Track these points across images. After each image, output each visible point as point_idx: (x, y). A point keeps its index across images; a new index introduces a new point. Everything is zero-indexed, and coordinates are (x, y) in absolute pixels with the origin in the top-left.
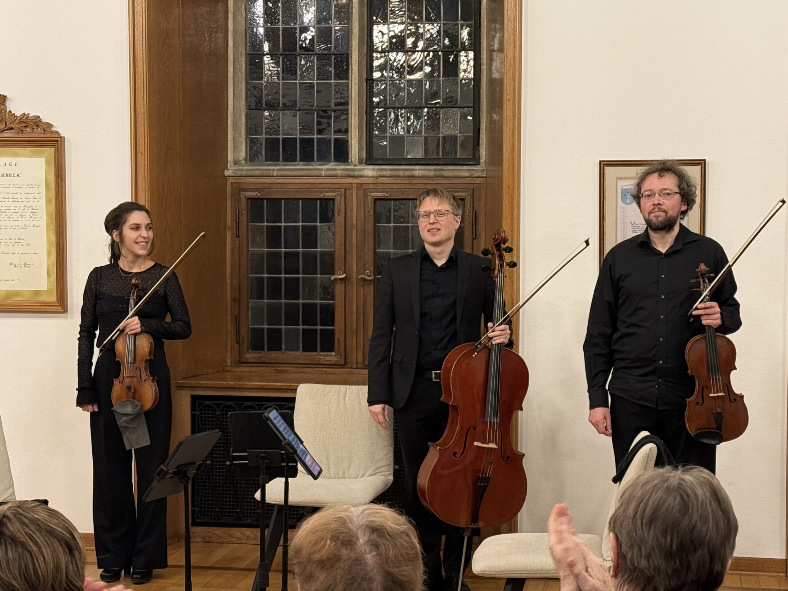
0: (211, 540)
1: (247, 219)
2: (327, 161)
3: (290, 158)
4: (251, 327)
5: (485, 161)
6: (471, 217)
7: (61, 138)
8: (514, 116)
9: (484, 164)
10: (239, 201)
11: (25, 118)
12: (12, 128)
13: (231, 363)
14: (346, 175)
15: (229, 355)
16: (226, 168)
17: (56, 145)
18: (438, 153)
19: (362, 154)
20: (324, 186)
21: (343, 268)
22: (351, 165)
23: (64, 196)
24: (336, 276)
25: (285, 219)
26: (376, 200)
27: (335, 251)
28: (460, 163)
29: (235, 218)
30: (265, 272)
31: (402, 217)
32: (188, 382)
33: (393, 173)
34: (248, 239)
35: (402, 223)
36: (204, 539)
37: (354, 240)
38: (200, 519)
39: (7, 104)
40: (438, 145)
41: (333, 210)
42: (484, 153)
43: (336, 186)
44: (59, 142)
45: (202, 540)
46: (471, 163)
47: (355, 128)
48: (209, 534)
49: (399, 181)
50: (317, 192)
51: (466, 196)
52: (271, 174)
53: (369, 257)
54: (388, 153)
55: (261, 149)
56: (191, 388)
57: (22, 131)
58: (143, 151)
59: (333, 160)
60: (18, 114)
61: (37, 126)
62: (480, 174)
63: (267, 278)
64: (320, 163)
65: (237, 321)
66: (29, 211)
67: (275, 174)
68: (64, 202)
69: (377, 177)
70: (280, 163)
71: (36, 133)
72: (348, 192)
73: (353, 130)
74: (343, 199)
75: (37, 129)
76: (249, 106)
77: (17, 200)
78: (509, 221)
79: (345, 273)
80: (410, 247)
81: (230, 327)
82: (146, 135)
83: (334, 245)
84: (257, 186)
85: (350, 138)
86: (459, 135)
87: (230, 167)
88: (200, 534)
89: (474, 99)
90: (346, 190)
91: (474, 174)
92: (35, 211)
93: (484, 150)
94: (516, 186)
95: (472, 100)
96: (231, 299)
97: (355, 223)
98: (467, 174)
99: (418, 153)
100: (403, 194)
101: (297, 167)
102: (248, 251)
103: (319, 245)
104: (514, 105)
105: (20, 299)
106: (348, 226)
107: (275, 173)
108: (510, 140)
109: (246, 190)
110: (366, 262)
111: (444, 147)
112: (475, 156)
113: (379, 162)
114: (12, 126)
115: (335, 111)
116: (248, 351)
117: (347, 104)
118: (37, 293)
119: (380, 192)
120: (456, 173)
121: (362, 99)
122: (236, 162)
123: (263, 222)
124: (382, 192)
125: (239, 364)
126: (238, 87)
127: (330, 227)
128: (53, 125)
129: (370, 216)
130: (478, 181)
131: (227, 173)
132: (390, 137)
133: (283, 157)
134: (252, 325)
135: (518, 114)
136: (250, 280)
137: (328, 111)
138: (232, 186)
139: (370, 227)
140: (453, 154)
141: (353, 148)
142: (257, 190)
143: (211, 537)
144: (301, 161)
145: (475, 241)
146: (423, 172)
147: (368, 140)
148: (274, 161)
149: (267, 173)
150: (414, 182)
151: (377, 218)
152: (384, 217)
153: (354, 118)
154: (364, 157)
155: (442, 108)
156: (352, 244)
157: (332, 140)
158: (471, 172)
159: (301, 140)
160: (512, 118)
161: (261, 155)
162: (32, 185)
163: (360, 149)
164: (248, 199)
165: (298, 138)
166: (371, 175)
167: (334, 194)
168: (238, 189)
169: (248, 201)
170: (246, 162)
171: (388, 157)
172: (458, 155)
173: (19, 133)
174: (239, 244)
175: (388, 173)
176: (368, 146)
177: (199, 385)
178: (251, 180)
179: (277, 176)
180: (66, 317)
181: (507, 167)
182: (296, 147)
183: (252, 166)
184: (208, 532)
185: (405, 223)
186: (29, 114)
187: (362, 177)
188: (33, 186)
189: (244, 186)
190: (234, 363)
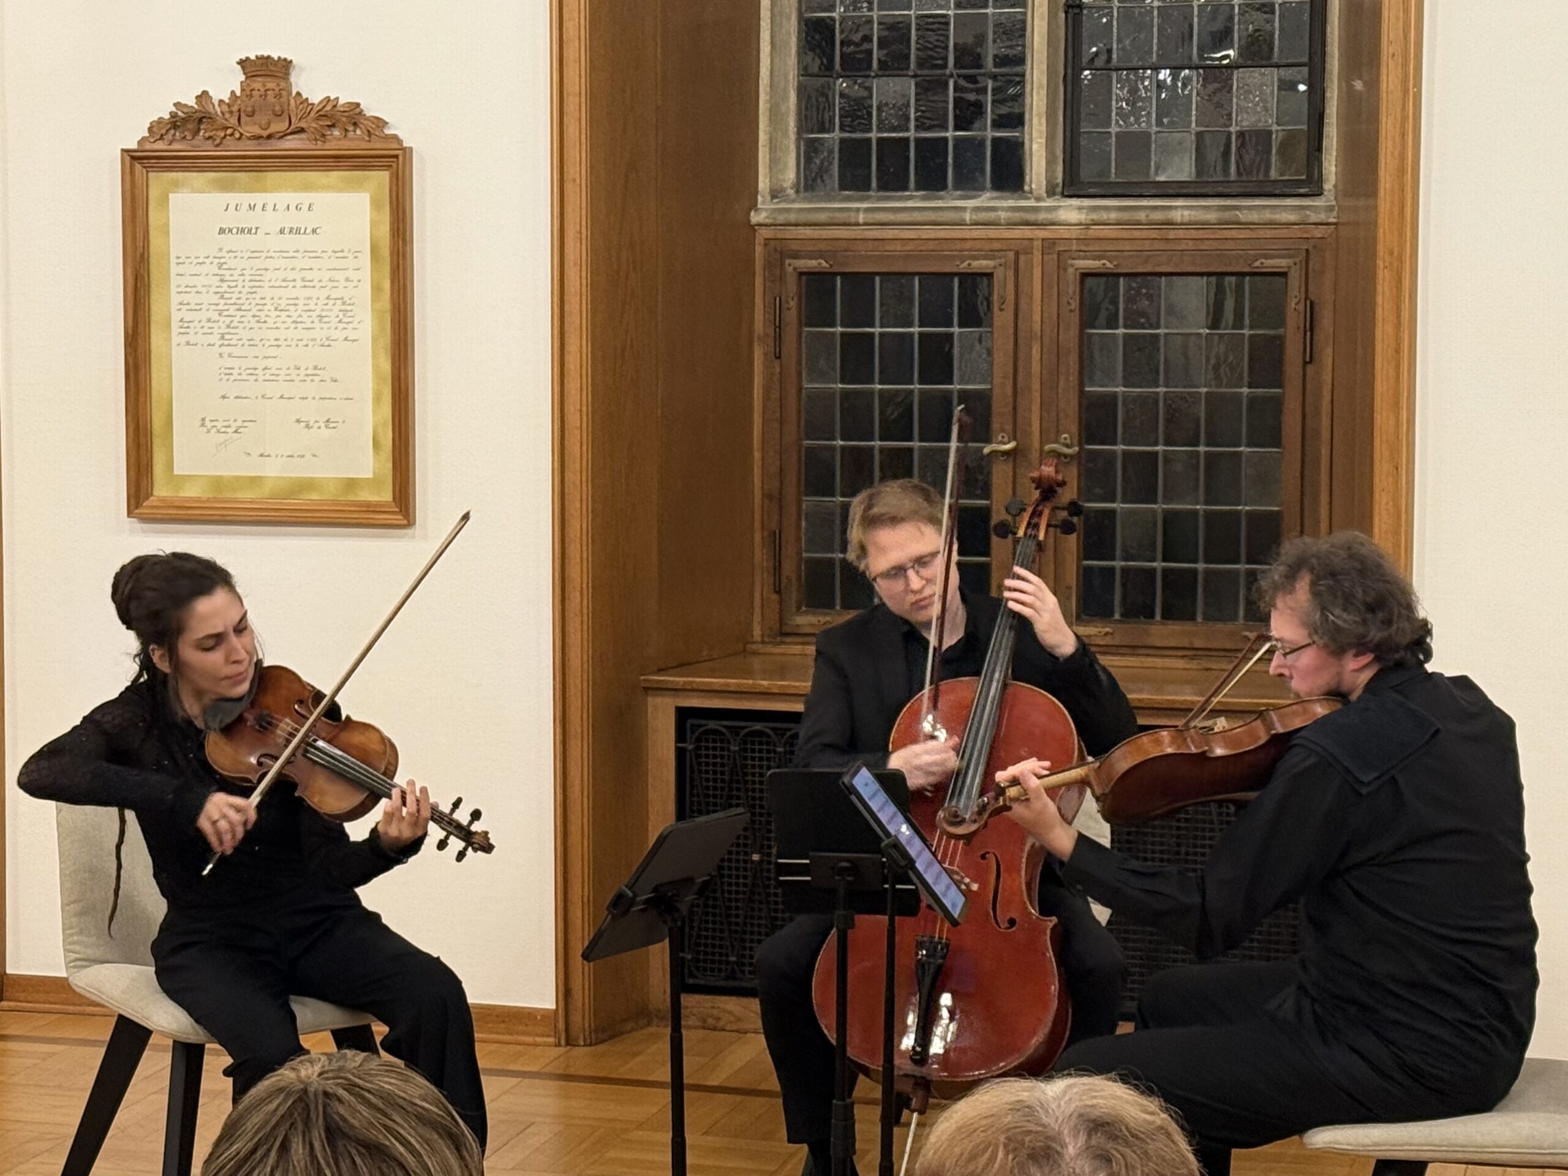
0: (721, 1024)
1: (799, 318)
2: (975, 189)
3: (892, 182)
4: (804, 555)
5: (1335, 186)
6: (1302, 316)
7: (404, 149)
8: (1405, 92)
9: (1333, 192)
10: (782, 279)
11: (328, 108)
12: (302, 130)
13: (763, 636)
14: (1018, 220)
15: (757, 618)
16: (753, 206)
17: (394, 165)
18: (1226, 170)
19: (1054, 171)
20: (968, 245)
21: (1009, 427)
22: (1029, 199)
23: (409, 278)
24: (994, 447)
25: (881, 318)
26: (1085, 275)
27: (991, 390)
28: (1277, 192)
29: (772, 317)
30: (838, 435)
31: (1143, 314)
32: (671, 679)
33: (1125, 216)
34: (799, 363)
35: (1144, 328)
36: (705, 1021)
37: (1036, 367)
38: (696, 977)
39: (293, 79)
40: (1226, 154)
41: (988, 300)
42: (1333, 169)
43: (996, 246)
44: (401, 158)
45: (700, 1024)
46: (1302, 191)
47: (1039, 115)
48: (715, 1012)
49: (1137, 234)
50: (953, 257)
51: (1289, 267)
52: (853, 220)
53: (1070, 405)
54: (1113, 171)
55: (831, 163)
56: (676, 691)
57: (323, 136)
58: (577, 176)
59: (988, 184)
60: (315, 98)
61: (355, 124)
62: (1322, 217)
63: (843, 448)
64: (959, 193)
65: (775, 543)
66: (336, 309)
67: (861, 221)
68: (409, 290)
69: (1088, 225)
70: (871, 193)
71: (352, 140)
72: (1022, 258)
73: (1035, 121)
74: (1011, 273)
75: (354, 131)
76: (806, 68)
77: (311, 284)
78: (1390, 329)
79: (1015, 439)
80: (1161, 382)
81: (760, 556)
82: (584, 141)
83: (988, 377)
84: (822, 246)
85: (1027, 137)
86: (1275, 128)
87: (763, 203)
88: (695, 1011)
89: (1311, 46)
90: (1017, 253)
91: (1308, 216)
92: (349, 308)
93: (1334, 163)
94: (1408, 252)
95: (1307, 52)
96: (763, 495)
97: (1037, 327)
98: (1292, 217)
99: (1182, 170)
100: (1146, 261)
101: (910, 204)
102: (800, 389)
103: (956, 378)
104: (1405, 64)
105: (315, 496)
106: (1021, 334)
107: (861, 218)
108: (1395, 148)
109: (796, 255)
110: (1062, 415)
111: (1240, 157)
112: (1313, 175)
113: (1092, 191)
114: (303, 124)
115: (994, 77)
116: (799, 608)
117: (1021, 60)
118: (351, 484)
119: (1095, 258)
120: (1268, 216)
121: (1056, 49)
122: (775, 194)
123: (833, 325)
124: (1099, 258)
125: (779, 639)
126: (781, 27)
127: (981, 336)
128: (387, 123)
129: (1071, 311)
130: (1318, 232)
131: (755, 218)
132: (1118, 134)
133: (879, 179)
134: (807, 551)
135: (1414, 86)
136: (803, 453)
137: (979, 78)
138: (766, 245)
139: (1070, 336)
140: (1262, 171)
141: (1034, 159)
142: (821, 254)
143: (719, 1019)
144: (918, 188)
145: (1310, 369)
146: (1193, 213)
147: (1068, 143)
148: (857, 189)
149: (842, 217)
150: (1172, 235)
151: (1089, 315)
152: (1103, 314)
153: (1038, 93)
154: (1060, 180)
155: (1238, 67)
156: (1029, 375)
157: (989, 143)
158: (1303, 212)
159: (917, 140)
160: (1400, 94)
161: (831, 176)
162: (342, 251)
163: (1050, 162)
164: (801, 274)
165: (912, 138)
166: (1073, 221)
167: (991, 263)
168: (780, 252)
169: (800, 279)
170: (797, 192)
171: (1113, 178)
172: (1274, 174)
173: (316, 140)
174: (780, 373)
175: (1113, 216)
176: (1068, 157)
177: (695, 686)
178: (808, 232)
179: (865, 224)
180: (413, 537)
181: (1388, 205)
182: (908, 158)
183: (811, 201)
184: (713, 1007)
185: (1151, 327)
186: (337, 98)
187: (1053, 224)
188: (345, 254)
189: (794, 246)
190: (769, 636)
